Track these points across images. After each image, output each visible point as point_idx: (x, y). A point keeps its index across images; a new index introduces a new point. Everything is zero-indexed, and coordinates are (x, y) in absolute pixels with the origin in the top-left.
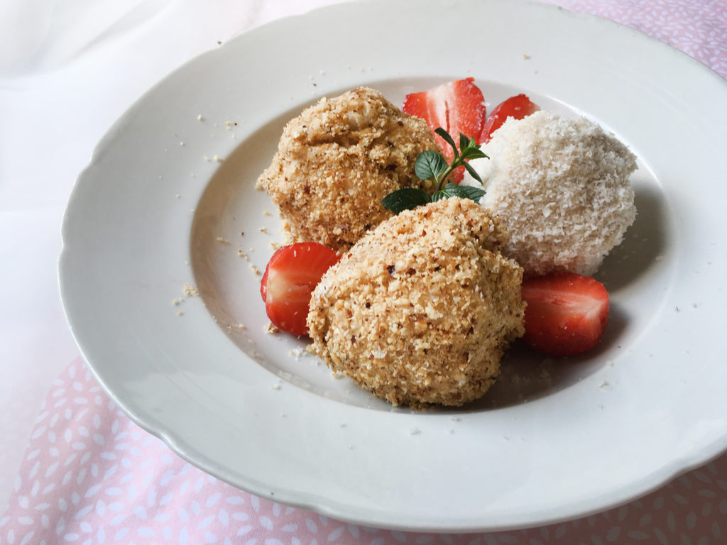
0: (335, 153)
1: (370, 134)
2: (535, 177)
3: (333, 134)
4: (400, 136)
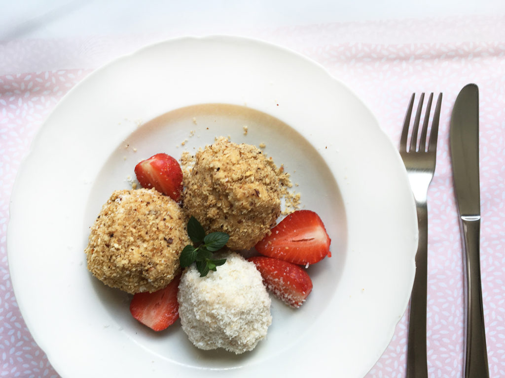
3: (215, 187)
4: (232, 222)
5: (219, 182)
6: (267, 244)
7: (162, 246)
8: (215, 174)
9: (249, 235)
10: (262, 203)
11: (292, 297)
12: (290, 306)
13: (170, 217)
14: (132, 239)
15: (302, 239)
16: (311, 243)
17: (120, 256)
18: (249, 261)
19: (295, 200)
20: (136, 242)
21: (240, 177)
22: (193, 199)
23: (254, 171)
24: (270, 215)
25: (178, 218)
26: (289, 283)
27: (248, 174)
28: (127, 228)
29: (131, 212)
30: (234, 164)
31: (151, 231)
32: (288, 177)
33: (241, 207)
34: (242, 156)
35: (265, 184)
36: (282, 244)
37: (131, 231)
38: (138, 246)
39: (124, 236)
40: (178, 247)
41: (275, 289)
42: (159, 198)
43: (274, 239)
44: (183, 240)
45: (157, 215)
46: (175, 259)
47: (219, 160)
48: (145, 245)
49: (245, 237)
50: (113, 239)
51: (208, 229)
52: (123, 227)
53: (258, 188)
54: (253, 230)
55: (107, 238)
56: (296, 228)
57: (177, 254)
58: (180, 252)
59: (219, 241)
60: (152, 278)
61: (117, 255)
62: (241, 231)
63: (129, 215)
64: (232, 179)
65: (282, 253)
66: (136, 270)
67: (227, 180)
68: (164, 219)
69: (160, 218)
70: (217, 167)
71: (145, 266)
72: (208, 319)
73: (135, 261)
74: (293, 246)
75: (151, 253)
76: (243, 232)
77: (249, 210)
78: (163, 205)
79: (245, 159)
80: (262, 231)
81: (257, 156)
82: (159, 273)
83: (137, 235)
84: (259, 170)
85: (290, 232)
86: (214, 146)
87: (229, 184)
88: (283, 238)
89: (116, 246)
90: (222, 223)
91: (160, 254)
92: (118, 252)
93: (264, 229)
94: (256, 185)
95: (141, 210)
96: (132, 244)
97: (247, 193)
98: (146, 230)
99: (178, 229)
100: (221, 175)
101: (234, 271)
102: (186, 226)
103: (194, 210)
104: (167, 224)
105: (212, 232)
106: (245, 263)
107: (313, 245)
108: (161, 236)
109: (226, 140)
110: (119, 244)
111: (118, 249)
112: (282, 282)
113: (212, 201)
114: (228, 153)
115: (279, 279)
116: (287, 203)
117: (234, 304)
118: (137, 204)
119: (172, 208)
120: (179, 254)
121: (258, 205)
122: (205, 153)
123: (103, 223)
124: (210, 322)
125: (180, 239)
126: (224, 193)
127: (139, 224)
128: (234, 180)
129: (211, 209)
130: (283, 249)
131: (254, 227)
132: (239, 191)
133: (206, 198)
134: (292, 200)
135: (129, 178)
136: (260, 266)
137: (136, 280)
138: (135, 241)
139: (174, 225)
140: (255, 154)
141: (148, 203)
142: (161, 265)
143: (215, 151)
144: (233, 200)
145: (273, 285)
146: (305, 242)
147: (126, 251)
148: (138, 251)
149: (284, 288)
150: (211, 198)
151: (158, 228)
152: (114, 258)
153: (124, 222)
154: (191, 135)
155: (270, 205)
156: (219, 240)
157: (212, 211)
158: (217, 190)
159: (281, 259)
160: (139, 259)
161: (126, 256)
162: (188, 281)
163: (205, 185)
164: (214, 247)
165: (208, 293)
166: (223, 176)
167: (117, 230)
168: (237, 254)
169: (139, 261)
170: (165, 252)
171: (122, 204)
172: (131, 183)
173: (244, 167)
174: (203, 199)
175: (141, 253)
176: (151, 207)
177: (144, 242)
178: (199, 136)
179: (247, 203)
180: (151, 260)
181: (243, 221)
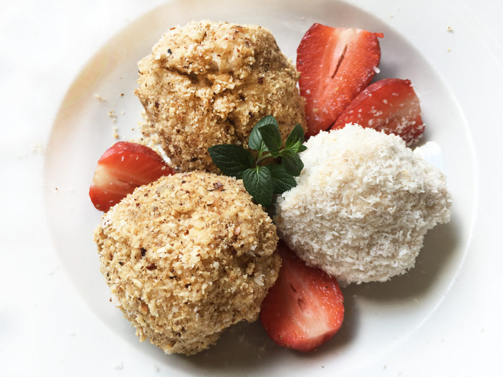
0: (184, 90)
1: (225, 83)
2: (329, 208)
3: (189, 72)
4: (254, 93)
5: (187, 60)
7: (216, 195)
8: (173, 61)
9: (287, 91)
14: (172, 226)
16: (351, 51)
17: (183, 254)
21: (201, 34)
22: (187, 129)
26: (385, 101)
28: (151, 224)
31: (184, 201)
33: (241, 56)
36: (328, 95)
37: (160, 222)
38: (191, 226)
39: (157, 233)
43: (315, 100)
46: (248, 198)
48: (195, 216)
49: (286, 98)
52: (145, 229)
54: (284, 82)
56: (319, 63)
60: (251, 239)
61: (176, 258)
63: (136, 216)
64: (196, 41)
66: (222, 251)
69: (177, 186)
71: (226, 236)
72: (373, 199)
73: (207, 239)
74: (340, 79)
75: (214, 215)
77: (253, 53)
82: (251, 223)
83: (172, 217)
85: (319, 75)
89: (163, 251)
90: (245, 109)
91: (225, 204)
92: (173, 254)
96: (179, 230)
99: (211, 176)
100: (179, 53)
104: (193, 182)
108: (202, 193)
110: (164, 246)
113: (205, 94)
121: (254, 39)
124: (378, 199)
128: (199, 40)
130: (335, 96)
131: (282, 77)
133: (196, 101)
137: (238, 271)
138: (179, 226)
139: (201, 177)
141: (146, 195)
144: (224, 62)
146: (344, 59)
147: (181, 243)
148: (196, 229)
151: (187, 192)
152: (176, 265)
153: (139, 225)
157: (220, 104)
158: (196, 73)
160: (209, 232)
165: (330, 173)
167: (141, 240)
174: (195, 108)
175: (203, 227)
177: (190, 217)
178: (123, 112)
179: (242, 46)
180: (224, 220)
181: (262, 78)
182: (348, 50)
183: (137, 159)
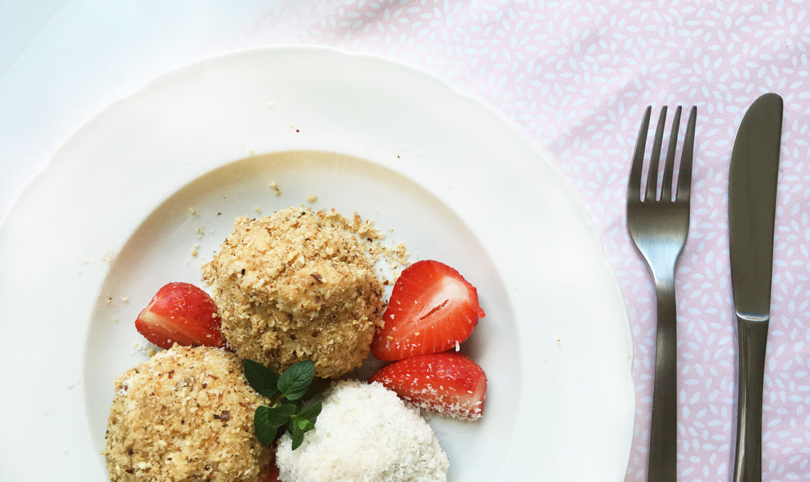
1: (280, 322)
3: (251, 300)
4: (306, 340)
5: (253, 291)
6: (388, 342)
7: (215, 430)
8: (241, 282)
9: (341, 346)
10: (334, 290)
11: (460, 405)
12: (469, 419)
13: (212, 377)
14: (163, 443)
15: (431, 309)
16: (447, 310)
17: (156, 479)
18: (370, 383)
19: (400, 254)
20: (172, 444)
21: (280, 268)
22: (234, 333)
23: (301, 247)
24: (359, 300)
25: (227, 373)
27: (290, 257)
28: (149, 429)
29: (148, 401)
30: (264, 253)
31: (189, 415)
32: (372, 224)
33: (303, 311)
34: (272, 233)
35: (329, 257)
36: (408, 332)
37: (158, 431)
38: (179, 450)
39: (149, 444)
40: (243, 419)
41: (433, 406)
42: (187, 356)
43: (394, 329)
44: (249, 403)
45: (190, 384)
46: (246, 439)
47: (239, 257)
48: (188, 442)
49: (337, 352)
50: (137, 457)
51: (280, 367)
52: (143, 430)
53: (314, 271)
54: (343, 336)
55: (125, 460)
56: (416, 297)
57: (247, 431)
58: (249, 425)
59: (301, 378)
61: (149, 479)
62: (325, 347)
63: (145, 406)
64: (271, 277)
65: (414, 345)
67: (262, 281)
68: (204, 386)
69: (196, 388)
70: (240, 270)
71: (201, 476)
73: (181, 475)
74: (425, 326)
75: (201, 451)
76: (328, 346)
77: (319, 309)
78: (196, 364)
79: (280, 236)
80: (359, 330)
81: (299, 220)
82: (227, 476)
83: (168, 433)
84: (308, 241)
85: (410, 307)
86: (230, 237)
87: (268, 287)
88: (405, 322)
89: (143, 465)
90: (291, 348)
91: (216, 445)
92: (149, 474)
93: (361, 326)
94: (311, 267)
95: (160, 391)
96: (167, 451)
97: (301, 287)
98: (181, 418)
99: (232, 390)
100: (250, 279)
101: (346, 413)
102: (246, 379)
103: (242, 349)
104: (211, 392)
105: (286, 369)
106: (365, 389)
107: (451, 311)
108: (207, 415)
109: (245, 220)
110: (146, 461)
111: (148, 470)
112: (432, 390)
113: (258, 323)
114: (249, 241)
115: (427, 389)
116: (390, 263)
117: (364, 468)
118: (154, 384)
119: (215, 361)
120: (250, 429)
121: (328, 295)
122: (223, 256)
123: (114, 437)
125: (241, 404)
126: (269, 303)
127: (166, 413)
128: (274, 277)
129: (263, 336)
130: (413, 339)
131: (344, 331)
132: (287, 289)
133: (248, 324)
134: (395, 256)
135: (137, 346)
136: (391, 381)
138: (170, 444)
139: (223, 387)
140: (293, 221)
141: (171, 373)
142: (225, 461)
143: (234, 245)
144: (286, 308)
145: (426, 401)
146: (438, 312)
147: (160, 467)
148: (180, 456)
149: (442, 397)
150: (254, 319)
151: (198, 406)
153: (141, 421)
154: (200, 236)
155: (347, 286)
156: (299, 376)
157: (267, 338)
158: (257, 304)
159: (418, 354)
160: (187, 469)
161: (164, 475)
162: (283, 465)
163: (236, 305)
164: (298, 391)
165: (315, 469)
166: (256, 279)
167: (134, 440)
168: (346, 380)
169: (186, 473)
170: (225, 437)
171: (129, 395)
172: (144, 352)
173: (280, 248)
174: (246, 327)
175: (187, 458)
176: (177, 377)
177: (184, 438)
178: (212, 231)
179: (309, 301)
180: (207, 461)
181: (319, 331)
182: (446, 305)
183: (186, 322)
